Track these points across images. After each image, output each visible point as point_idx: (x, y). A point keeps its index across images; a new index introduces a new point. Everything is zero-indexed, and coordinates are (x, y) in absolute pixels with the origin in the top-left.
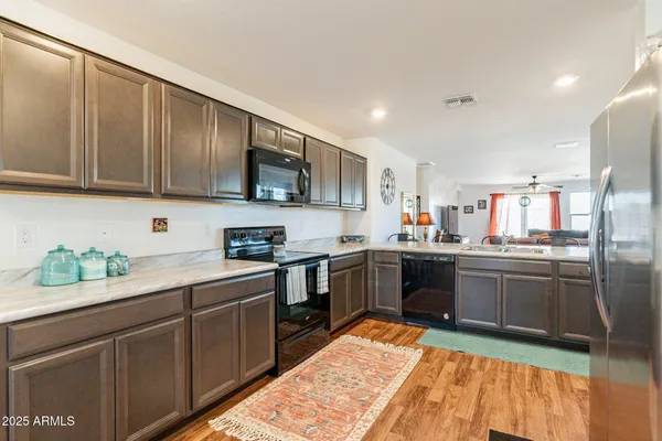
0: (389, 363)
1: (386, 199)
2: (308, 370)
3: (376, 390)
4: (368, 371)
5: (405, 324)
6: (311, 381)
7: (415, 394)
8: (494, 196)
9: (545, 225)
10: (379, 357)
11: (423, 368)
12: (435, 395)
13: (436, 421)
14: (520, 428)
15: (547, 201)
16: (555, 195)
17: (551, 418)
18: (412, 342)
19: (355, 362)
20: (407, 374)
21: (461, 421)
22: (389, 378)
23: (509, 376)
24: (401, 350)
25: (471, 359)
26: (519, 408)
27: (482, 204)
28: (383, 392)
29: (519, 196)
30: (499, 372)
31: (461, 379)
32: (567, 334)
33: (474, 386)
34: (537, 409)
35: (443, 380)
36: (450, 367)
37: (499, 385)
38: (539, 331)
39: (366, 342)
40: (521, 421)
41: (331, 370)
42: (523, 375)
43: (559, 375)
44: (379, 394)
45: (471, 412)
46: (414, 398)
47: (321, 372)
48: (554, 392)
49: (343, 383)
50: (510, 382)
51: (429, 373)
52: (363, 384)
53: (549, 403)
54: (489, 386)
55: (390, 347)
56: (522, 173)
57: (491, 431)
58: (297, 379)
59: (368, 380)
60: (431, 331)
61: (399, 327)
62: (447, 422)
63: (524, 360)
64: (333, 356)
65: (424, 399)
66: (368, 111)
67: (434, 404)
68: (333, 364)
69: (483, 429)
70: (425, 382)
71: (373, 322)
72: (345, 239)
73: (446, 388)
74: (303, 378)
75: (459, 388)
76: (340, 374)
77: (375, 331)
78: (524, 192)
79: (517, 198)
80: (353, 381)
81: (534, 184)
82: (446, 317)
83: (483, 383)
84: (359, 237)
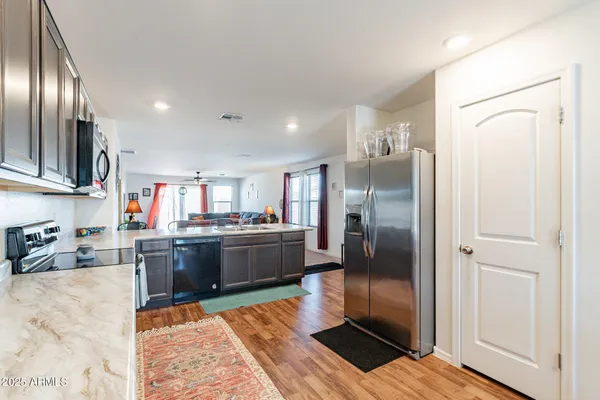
0: (210, 334)
2: (151, 374)
3: (232, 352)
4: (206, 346)
5: (174, 306)
6: (171, 377)
7: (255, 341)
8: (158, 186)
9: (198, 210)
10: (196, 334)
11: (237, 326)
12: (267, 336)
13: (286, 346)
15: (198, 191)
16: (204, 187)
18: (201, 314)
19: (184, 347)
21: (295, 339)
22: (227, 342)
23: (281, 309)
24: (203, 323)
25: (252, 308)
27: (146, 192)
28: (237, 351)
29: (179, 187)
30: (275, 309)
31: (264, 321)
33: (273, 319)
35: (257, 326)
36: (249, 317)
37: (284, 314)
38: (272, 279)
39: (164, 330)
41: (174, 361)
42: (285, 305)
44: (237, 353)
46: (259, 343)
47: (169, 368)
49: (202, 363)
50: (285, 311)
51: (244, 327)
52: (217, 355)
54: (280, 318)
55: (193, 325)
56: (189, 169)
57: (311, 335)
58: (155, 384)
59: (215, 350)
60: (204, 303)
62: (292, 344)
64: (155, 353)
65: (265, 341)
66: (151, 102)
67: (273, 340)
68: (169, 357)
69: (306, 336)
70: (251, 332)
72: (84, 232)
73: (265, 329)
74: (158, 381)
75: (270, 326)
76: (188, 360)
77: (158, 320)
78: (183, 184)
79: (177, 188)
80: (207, 357)
81: (198, 178)
82: (214, 287)
83: (277, 318)
84: (104, 228)
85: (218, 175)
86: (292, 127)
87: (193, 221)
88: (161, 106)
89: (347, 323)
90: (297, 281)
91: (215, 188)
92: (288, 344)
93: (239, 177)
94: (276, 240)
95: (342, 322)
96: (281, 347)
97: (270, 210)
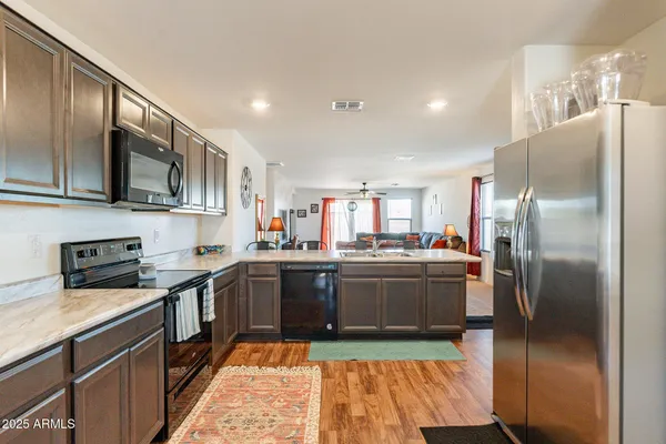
0: (292, 388)
1: (245, 203)
2: (202, 421)
3: (298, 421)
4: (276, 404)
5: (283, 342)
6: (215, 432)
7: (338, 414)
8: (326, 201)
10: (279, 384)
11: (330, 386)
12: (356, 411)
13: (372, 434)
14: (440, 419)
15: (370, 206)
16: (376, 201)
17: (455, 403)
18: (302, 360)
19: (255, 395)
20: (319, 395)
21: (393, 428)
22: (303, 405)
23: (405, 374)
24: (296, 372)
25: (366, 365)
26: (428, 400)
27: (314, 208)
28: (306, 421)
29: (348, 201)
30: (395, 373)
31: (369, 387)
32: (433, 327)
33: (383, 389)
34: (440, 397)
35: (354, 392)
36: (353, 377)
37: (402, 383)
38: (411, 328)
39: (253, 370)
40: (436, 413)
41: (233, 412)
42: (413, 370)
43: (438, 363)
44: (303, 424)
45: (396, 415)
46: (340, 418)
47: (222, 419)
48: (443, 379)
49: (257, 424)
50: (408, 379)
51: (338, 389)
52: (280, 419)
53: (445, 390)
54: (394, 387)
55: (283, 371)
56: (354, 180)
57: (421, 429)
58: (196, 435)
59: (282, 412)
60: (314, 345)
61: (278, 347)
62: (383, 434)
63: (408, 357)
64: (224, 396)
65: (350, 417)
66: (247, 101)
67: (361, 419)
68: (231, 405)
69: (414, 428)
70: (341, 399)
71: (247, 346)
72: (202, 251)
73: (362, 400)
74: (202, 432)
75: (372, 396)
76: (246, 415)
77: (256, 356)
78: (353, 197)
79: (346, 202)
80: (267, 418)
81: (364, 191)
82: (329, 327)
83: (389, 386)
84: (221, 247)
85: (389, 186)
86: (438, 105)
87: (362, 242)
88: (260, 106)
89: (497, 424)
90: (455, 337)
91: (389, 201)
92: (377, 432)
93: (420, 186)
94: (419, 272)
95: (488, 420)
96: (364, 434)
97: (451, 230)
